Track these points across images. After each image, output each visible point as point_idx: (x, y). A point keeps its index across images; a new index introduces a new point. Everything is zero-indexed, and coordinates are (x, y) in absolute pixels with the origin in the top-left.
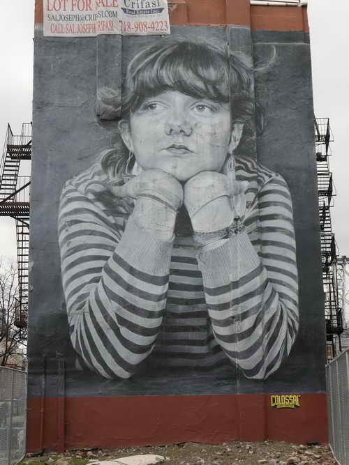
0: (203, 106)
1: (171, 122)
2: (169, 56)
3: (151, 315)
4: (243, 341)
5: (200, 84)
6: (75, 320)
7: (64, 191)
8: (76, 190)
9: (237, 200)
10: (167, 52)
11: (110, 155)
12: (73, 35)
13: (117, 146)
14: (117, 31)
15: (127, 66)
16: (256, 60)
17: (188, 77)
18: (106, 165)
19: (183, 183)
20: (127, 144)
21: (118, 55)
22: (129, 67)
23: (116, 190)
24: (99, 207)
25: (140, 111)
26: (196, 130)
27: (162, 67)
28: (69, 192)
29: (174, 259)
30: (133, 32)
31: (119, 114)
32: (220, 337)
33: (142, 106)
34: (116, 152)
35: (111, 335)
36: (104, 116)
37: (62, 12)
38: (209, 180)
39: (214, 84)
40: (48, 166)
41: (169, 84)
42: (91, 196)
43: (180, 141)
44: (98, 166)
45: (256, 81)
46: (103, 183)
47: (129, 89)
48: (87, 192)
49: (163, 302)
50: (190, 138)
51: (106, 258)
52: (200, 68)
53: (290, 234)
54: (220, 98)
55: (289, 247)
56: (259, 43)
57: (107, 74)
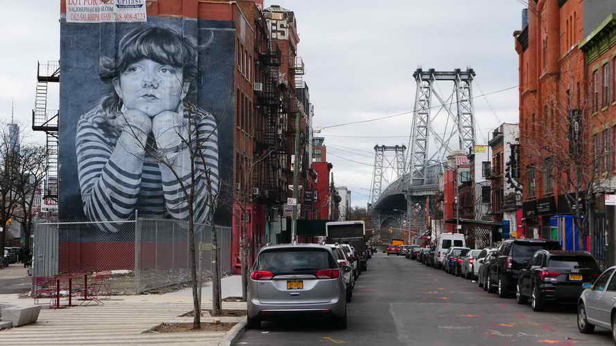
0: (166, 70)
1: (146, 79)
2: (146, 36)
3: (130, 196)
4: (184, 213)
5: (164, 55)
6: (86, 199)
7: (79, 122)
8: (86, 122)
9: (183, 129)
10: (145, 34)
11: (108, 99)
12: (85, 22)
13: (112, 94)
14: (113, 20)
15: (119, 42)
16: (200, 41)
17: (157, 50)
18: (105, 106)
19: (152, 118)
20: (118, 93)
21: (113, 36)
22: (120, 44)
23: (111, 121)
24: (100, 132)
25: (126, 72)
26: (160, 85)
27: (141, 44)
28: (83, 122)
29: (145, 164)
30: (123, 20)
31: (113, 75)
32: (171, 210)
33: (128, 69)
34: (111, 98)
35: (107, 208)
36: (103, 76)
37: (78, 6)
38: (168, 116)
39: (173, 55)
40: (69, 107)
41: (145, 54)
42: (95, 125)
43: (151, 91)
44: (100, 107)
45: (199, 53)
46: (104, 117)
47: (119, 58)
48: (93, 122)
49: (138, 189)
50: (157, 90)
51: (105, 163)
52: (165, 45)
53: (215, 151)
54: (176, 65)
55: (214, 158)
56: (203, 28)
57: (106, 48)
